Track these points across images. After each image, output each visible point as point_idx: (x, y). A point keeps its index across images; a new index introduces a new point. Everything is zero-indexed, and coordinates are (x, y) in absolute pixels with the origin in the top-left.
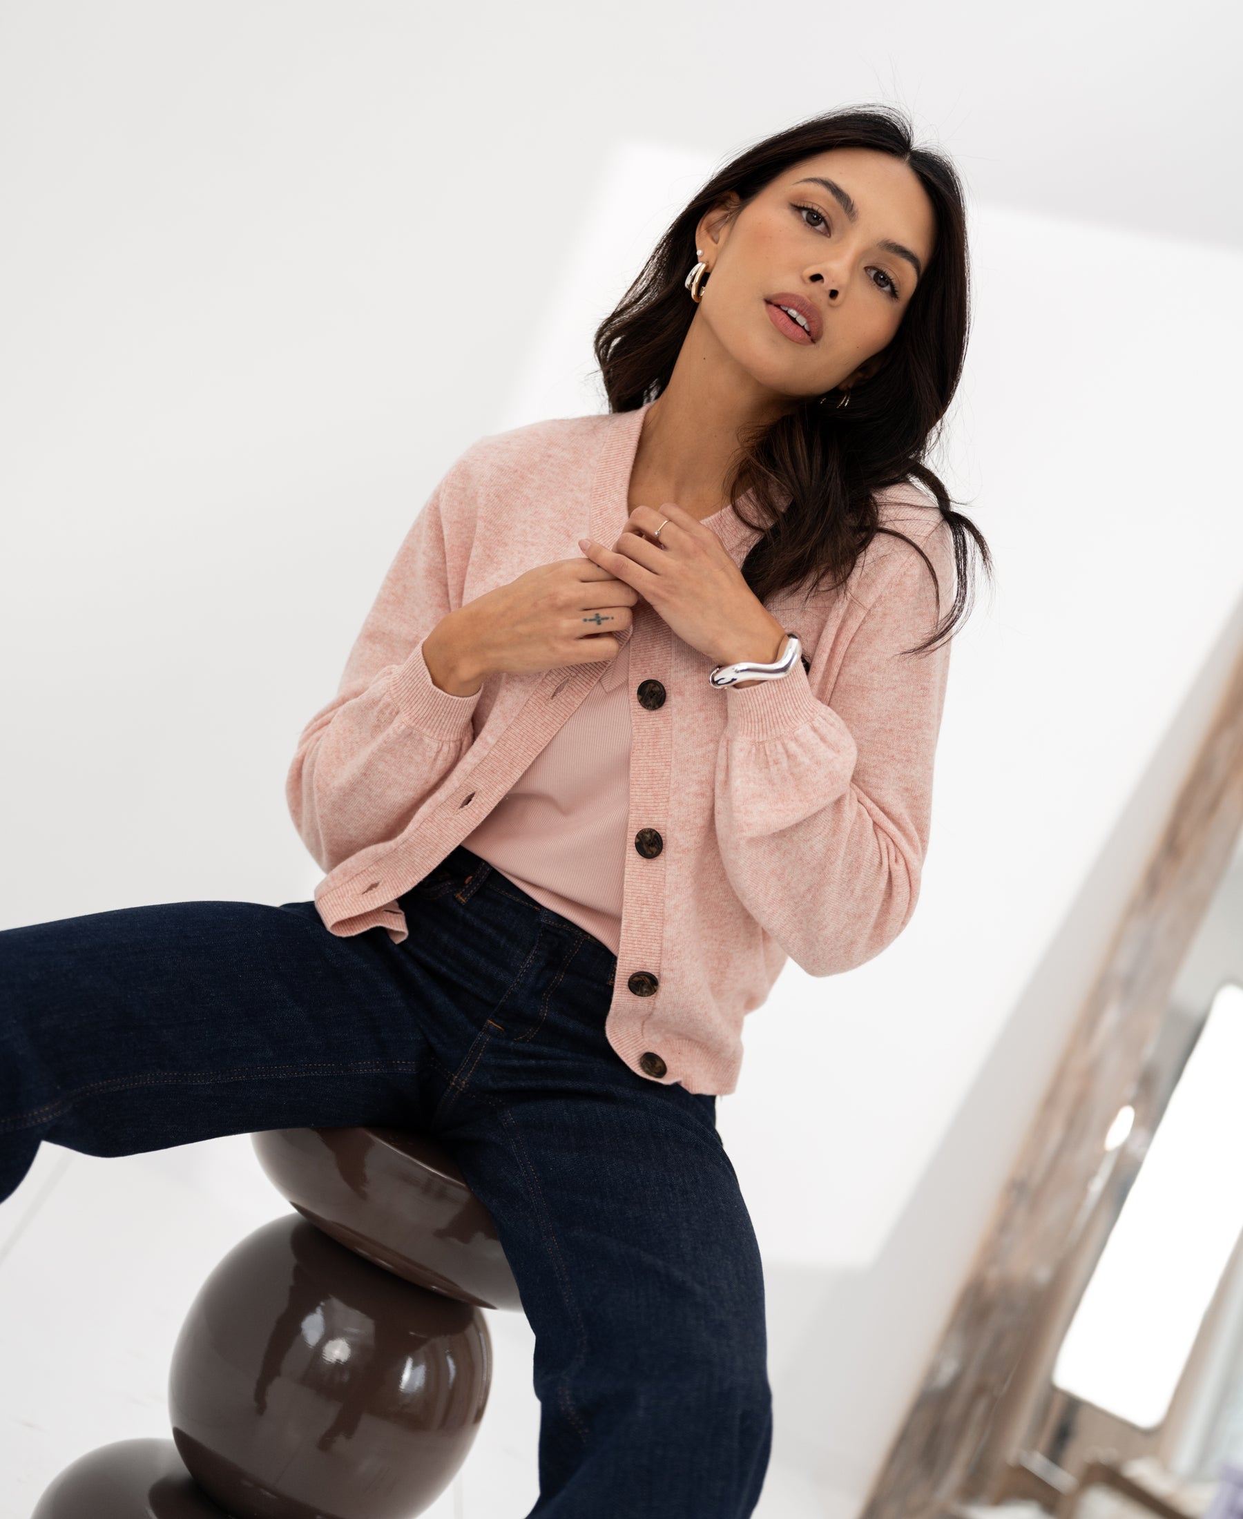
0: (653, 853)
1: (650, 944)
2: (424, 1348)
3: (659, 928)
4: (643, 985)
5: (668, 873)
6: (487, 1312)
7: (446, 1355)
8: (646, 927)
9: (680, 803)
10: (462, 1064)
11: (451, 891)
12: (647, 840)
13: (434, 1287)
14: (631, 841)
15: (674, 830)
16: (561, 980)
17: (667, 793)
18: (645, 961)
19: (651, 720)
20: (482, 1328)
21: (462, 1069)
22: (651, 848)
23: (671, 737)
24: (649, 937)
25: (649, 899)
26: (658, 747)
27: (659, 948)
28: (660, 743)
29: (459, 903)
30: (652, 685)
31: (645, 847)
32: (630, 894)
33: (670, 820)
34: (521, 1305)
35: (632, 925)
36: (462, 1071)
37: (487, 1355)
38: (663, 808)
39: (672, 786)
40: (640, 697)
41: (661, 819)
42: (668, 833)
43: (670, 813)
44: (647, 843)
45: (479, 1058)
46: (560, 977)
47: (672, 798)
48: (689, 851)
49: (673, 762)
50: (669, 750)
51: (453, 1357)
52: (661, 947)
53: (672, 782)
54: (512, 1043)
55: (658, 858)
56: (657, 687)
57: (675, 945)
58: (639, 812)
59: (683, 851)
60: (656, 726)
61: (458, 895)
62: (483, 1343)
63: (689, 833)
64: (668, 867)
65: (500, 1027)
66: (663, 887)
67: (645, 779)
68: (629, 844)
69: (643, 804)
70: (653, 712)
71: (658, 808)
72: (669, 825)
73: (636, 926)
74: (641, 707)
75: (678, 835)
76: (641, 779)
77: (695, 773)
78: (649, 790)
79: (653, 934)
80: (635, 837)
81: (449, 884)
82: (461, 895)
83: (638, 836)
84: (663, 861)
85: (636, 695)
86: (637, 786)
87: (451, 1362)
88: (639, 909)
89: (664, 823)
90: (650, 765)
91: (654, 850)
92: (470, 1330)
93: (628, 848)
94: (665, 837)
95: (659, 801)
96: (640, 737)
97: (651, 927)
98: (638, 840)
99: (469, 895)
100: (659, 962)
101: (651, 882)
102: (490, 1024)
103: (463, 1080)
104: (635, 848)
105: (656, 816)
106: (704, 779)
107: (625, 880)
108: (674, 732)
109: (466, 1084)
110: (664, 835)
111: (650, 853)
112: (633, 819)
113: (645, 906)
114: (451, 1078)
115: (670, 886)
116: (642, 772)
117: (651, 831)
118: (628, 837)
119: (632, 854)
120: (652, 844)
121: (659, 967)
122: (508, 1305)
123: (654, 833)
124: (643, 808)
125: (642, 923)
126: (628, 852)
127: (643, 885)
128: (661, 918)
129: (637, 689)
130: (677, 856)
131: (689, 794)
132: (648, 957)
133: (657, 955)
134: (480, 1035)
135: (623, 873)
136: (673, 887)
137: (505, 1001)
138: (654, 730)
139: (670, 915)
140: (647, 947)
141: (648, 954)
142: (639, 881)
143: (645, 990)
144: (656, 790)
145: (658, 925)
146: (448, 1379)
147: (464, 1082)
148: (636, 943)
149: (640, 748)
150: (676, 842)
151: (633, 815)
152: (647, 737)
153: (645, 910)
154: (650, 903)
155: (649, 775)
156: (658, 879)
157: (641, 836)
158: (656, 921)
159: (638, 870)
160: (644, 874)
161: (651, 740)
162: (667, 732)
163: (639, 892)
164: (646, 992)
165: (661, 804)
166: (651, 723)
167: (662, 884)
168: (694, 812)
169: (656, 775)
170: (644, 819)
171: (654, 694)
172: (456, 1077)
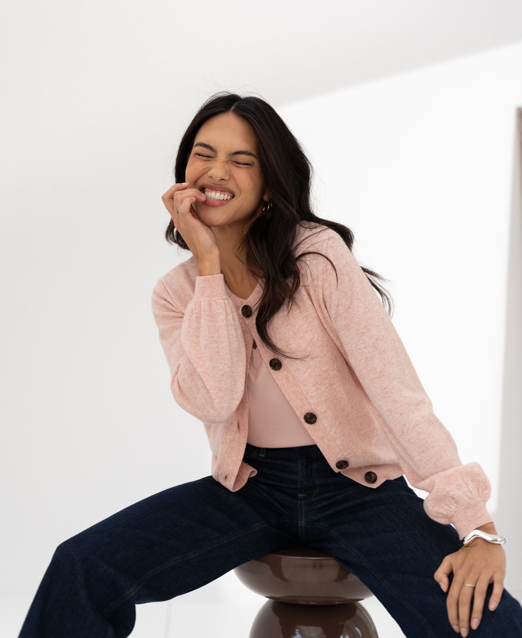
0: (314, 421)
1: (335, 450)
2: (345, 628)
3: (334, 443)
4: (342, 465)
5: (324, 424)
6: (361, 602)
7: (354, 627)
8: (329, 446)
9: (312, 397)
10: (299, 516)
11: (257, 454)
12: (309, 418)
13: (336, 603)
14: (303, 421)
15: (316, 408)
16: (316, 466)
17: (304, 396)
18: (337, 457)
19: (281, 373)
20: (363, 609)
21: (300, 518)
22: (312, 420)
23: (293, 376)
24: (333, 448)
25: (324, 436)
26: (290, 382)
27: (339, 450)
28: (290, 380)
29: (262, 457)
30: (274, 361)
31: (309, 420)
32: (316, 439)
33: (312, 406)
34: (372, 593)
35: (325, 448)
36: (300, 519)
37: (369, 619)
38: (306, 403)
39: (305, 393)
40: (272, 367)
41: (308, 407)
42: (315, 410)
43: (310, 403)
44: (309, 419)
45: (304, 511)
46: (315, 465)
47: (307, 397)
48: (326, 411)
49: (299, 384)
50: (295, 380)
51: (357, 627)
52: (340, 449)
53: (303, 392)
54: (313, 499)
55: (317, 421)
56: (276, 361)
57: (344, 446)
58: (299, 409)
59: (324, 413)
60: (284, 375)
61: (260, 455)
62: (365, 614)
63: (322, 405)
64: (323, 421)
65: (304, 495)
66: (326, 429)
67: (293, 396)
68: (303, 422)
69: (298, 406)
70: (280, 370)
71: (305, 404)
72: (313, 407)
73: (326, 448)
74: (274, 371)
75: (318, 409)
76: (291, 397)
77: (309, 384)
78: (297, 399)
79: (334, 447)
80: (303, 419)
81: (255, 452)
82: (262, 454)
83: (304, 418)
84: (319, 421)
85: (270, 367)
86: (292, 401)
87: (357, 629)
88: (323, 442)
89: (311, 408)
90: (291, 390)
91: (314, 419)
92: (358, 612)
93: (303, 424)
94: (314, 412)
95: (303, 401)
96: (281, 382)
97: (332, 445)
98: (305, 420)
99: (264, 453)
100: (343, 454)
101: (320, 430)
102: (300, 496)
103: (302, 522)
104: (306, 423)
105: (306, 407)
106: (314, 383)
107: (311, 435)
108: (292, 373)
109: (304, 522)
110: (313, 412)
111: (313, 421)
112: (298, 413)
113: (324, 439)
114: (298, 523)
115: (328, 427)
116: (290, 394)
117: (308, 414)
118: (301, 420)
119: (307, 425)
120: (312, 418)
121: (344, 456)
122: (367, 596)
123: (310, 414)
124: (299, 407)
125: (327, 445)
126: (304, 425)
127: (318, 433)
128: (333, 440)
129: (269, 365)
130: (323, 416)
131: (313, 392)
132: (338, 455)
133: (340, 452)
134: (299, 502)
135: (308, 434)
136: (329, 427)
137: (300, 486)
138: (284, 377)
139: (335, 437)
140: (335, 452)
141: (337, 454)
142: (316, 432)
143: (344, 466)
144: (300, 397)
145: (333, 442)
146: (359, 636)
147: (303, 523)
148: (330, 453)
149: (283, 386)
150: (319, 412)
151: (297, 412)
152: (284, 381)
153: (325, 441)
154: (325, 437)
155: (294, 394)
156: (322, 428)
157: (305, 418)
158: (331, 442)
159: (313, 429)
160: (316, 429)
161: (286, 381)
162: (290, 374)
163: (318, 436)
164: (345, 466)
165: (305, 402)
166: (282, 375)
167: (325, 428)
168: (319, 397)
169: (296, 392)
170: (302, 411)
171: (276, 364)
172: (299, 522)
